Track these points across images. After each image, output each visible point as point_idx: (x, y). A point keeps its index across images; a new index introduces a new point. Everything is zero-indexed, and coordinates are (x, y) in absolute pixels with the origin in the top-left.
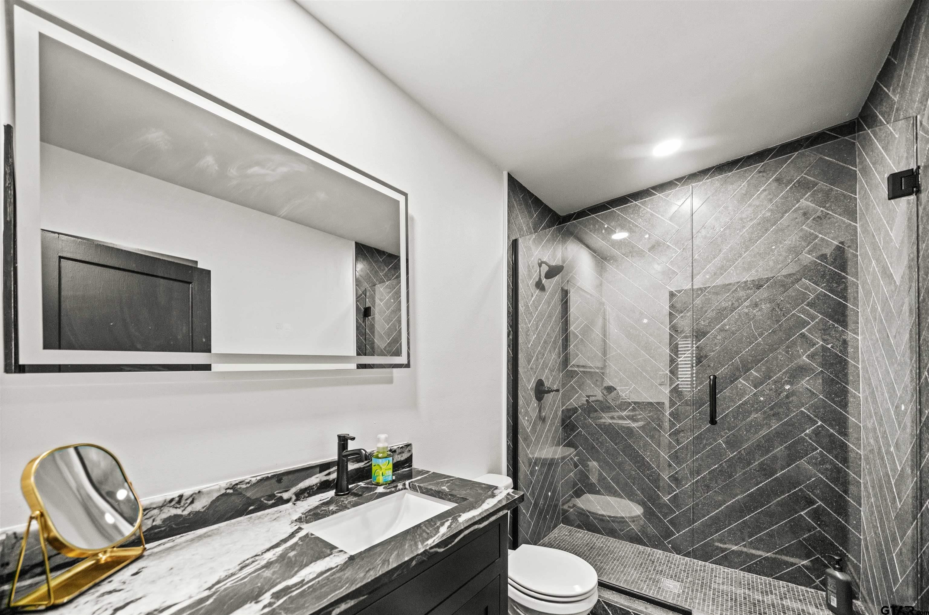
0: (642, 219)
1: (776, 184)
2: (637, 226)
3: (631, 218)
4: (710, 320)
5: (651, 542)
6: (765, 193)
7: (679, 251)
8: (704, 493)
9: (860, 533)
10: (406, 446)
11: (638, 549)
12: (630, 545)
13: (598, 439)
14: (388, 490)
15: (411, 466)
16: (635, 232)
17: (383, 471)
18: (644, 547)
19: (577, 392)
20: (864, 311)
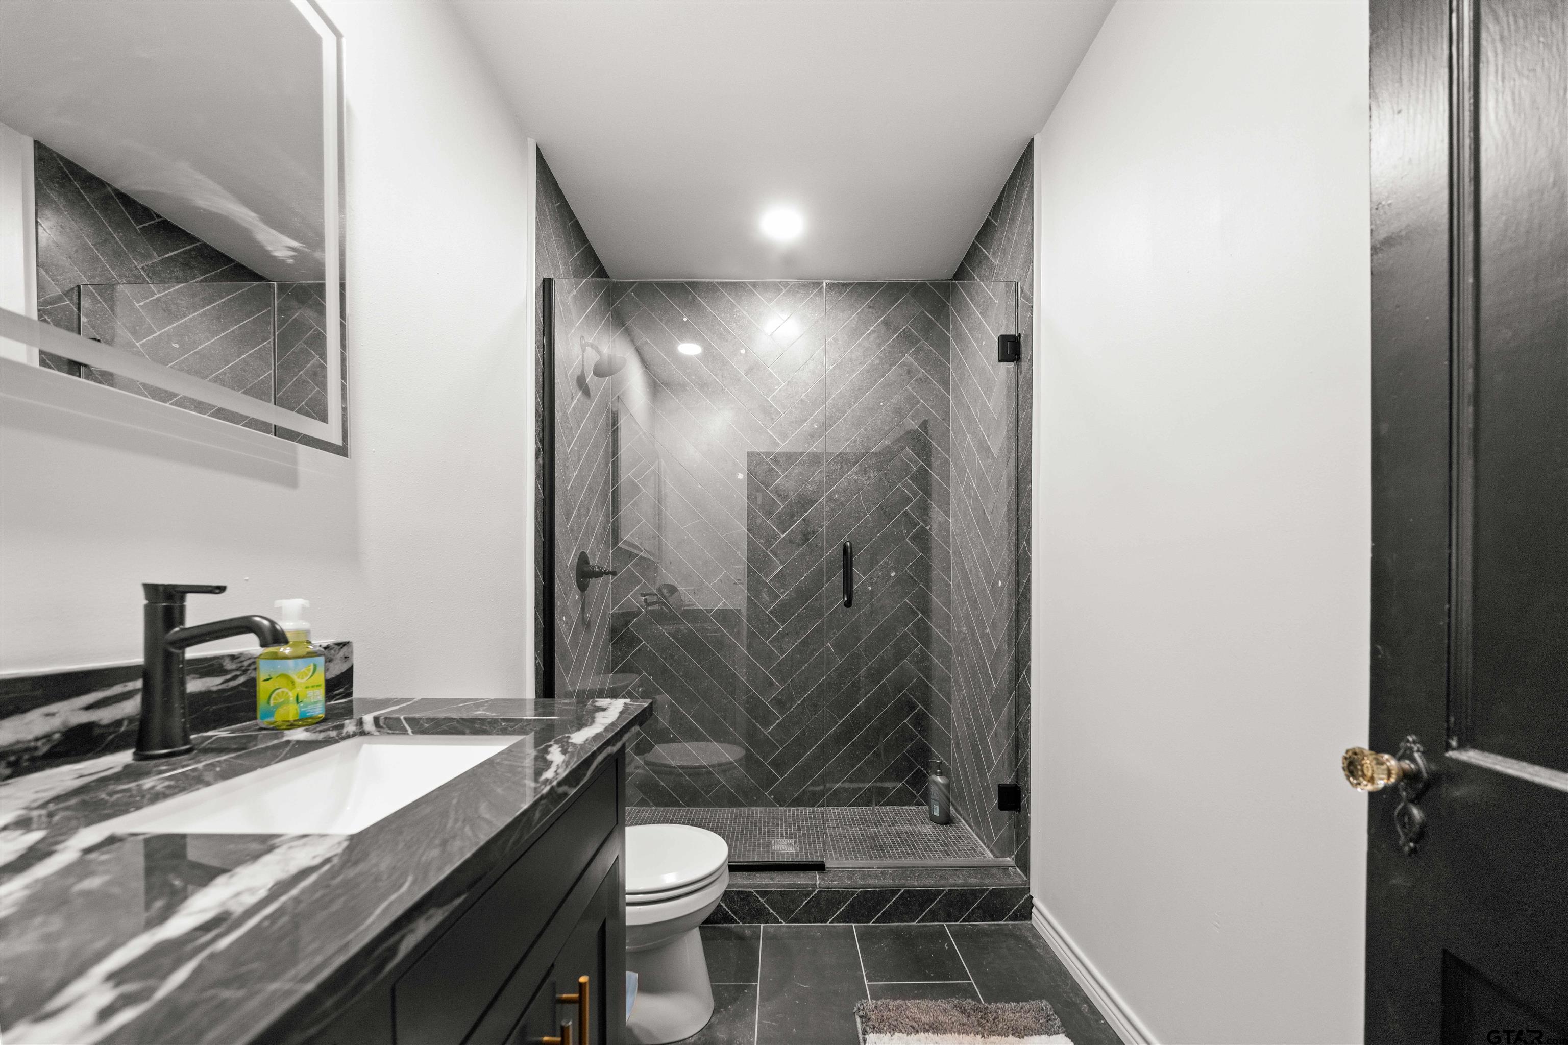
0: (736, 324)
1: (883, 327)
2: (730, 332)
3: (721, 318)
4: (818, 484)
5: (748, 798)
6: (874, 335)
7: (784, 384)
8: (811, 715)
9: (950, 732)
10: (338, 644)
11: (733, 812)
12: (721, 811)
13: (672, 656)
14: (321, 736)
15: (350, 694)
16: (727, 341)
17: (298, 690)
18: (739, 808)
19: (639, 582)
20: (957, 490)
